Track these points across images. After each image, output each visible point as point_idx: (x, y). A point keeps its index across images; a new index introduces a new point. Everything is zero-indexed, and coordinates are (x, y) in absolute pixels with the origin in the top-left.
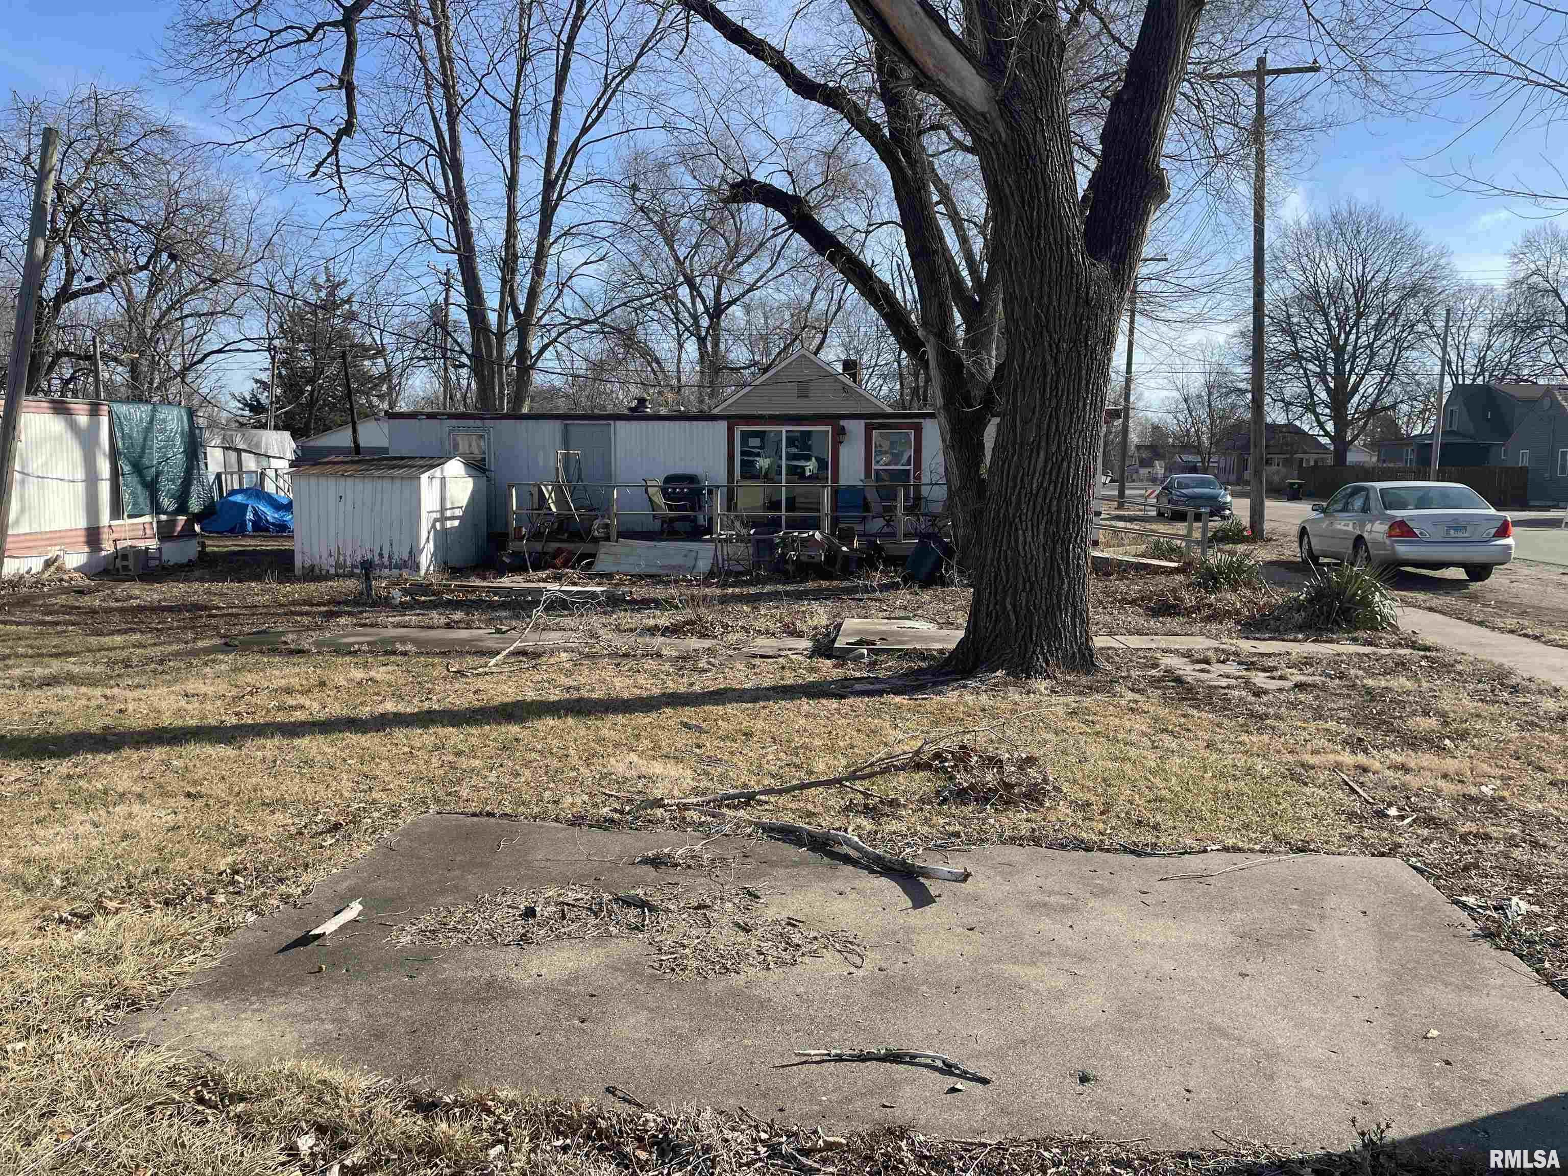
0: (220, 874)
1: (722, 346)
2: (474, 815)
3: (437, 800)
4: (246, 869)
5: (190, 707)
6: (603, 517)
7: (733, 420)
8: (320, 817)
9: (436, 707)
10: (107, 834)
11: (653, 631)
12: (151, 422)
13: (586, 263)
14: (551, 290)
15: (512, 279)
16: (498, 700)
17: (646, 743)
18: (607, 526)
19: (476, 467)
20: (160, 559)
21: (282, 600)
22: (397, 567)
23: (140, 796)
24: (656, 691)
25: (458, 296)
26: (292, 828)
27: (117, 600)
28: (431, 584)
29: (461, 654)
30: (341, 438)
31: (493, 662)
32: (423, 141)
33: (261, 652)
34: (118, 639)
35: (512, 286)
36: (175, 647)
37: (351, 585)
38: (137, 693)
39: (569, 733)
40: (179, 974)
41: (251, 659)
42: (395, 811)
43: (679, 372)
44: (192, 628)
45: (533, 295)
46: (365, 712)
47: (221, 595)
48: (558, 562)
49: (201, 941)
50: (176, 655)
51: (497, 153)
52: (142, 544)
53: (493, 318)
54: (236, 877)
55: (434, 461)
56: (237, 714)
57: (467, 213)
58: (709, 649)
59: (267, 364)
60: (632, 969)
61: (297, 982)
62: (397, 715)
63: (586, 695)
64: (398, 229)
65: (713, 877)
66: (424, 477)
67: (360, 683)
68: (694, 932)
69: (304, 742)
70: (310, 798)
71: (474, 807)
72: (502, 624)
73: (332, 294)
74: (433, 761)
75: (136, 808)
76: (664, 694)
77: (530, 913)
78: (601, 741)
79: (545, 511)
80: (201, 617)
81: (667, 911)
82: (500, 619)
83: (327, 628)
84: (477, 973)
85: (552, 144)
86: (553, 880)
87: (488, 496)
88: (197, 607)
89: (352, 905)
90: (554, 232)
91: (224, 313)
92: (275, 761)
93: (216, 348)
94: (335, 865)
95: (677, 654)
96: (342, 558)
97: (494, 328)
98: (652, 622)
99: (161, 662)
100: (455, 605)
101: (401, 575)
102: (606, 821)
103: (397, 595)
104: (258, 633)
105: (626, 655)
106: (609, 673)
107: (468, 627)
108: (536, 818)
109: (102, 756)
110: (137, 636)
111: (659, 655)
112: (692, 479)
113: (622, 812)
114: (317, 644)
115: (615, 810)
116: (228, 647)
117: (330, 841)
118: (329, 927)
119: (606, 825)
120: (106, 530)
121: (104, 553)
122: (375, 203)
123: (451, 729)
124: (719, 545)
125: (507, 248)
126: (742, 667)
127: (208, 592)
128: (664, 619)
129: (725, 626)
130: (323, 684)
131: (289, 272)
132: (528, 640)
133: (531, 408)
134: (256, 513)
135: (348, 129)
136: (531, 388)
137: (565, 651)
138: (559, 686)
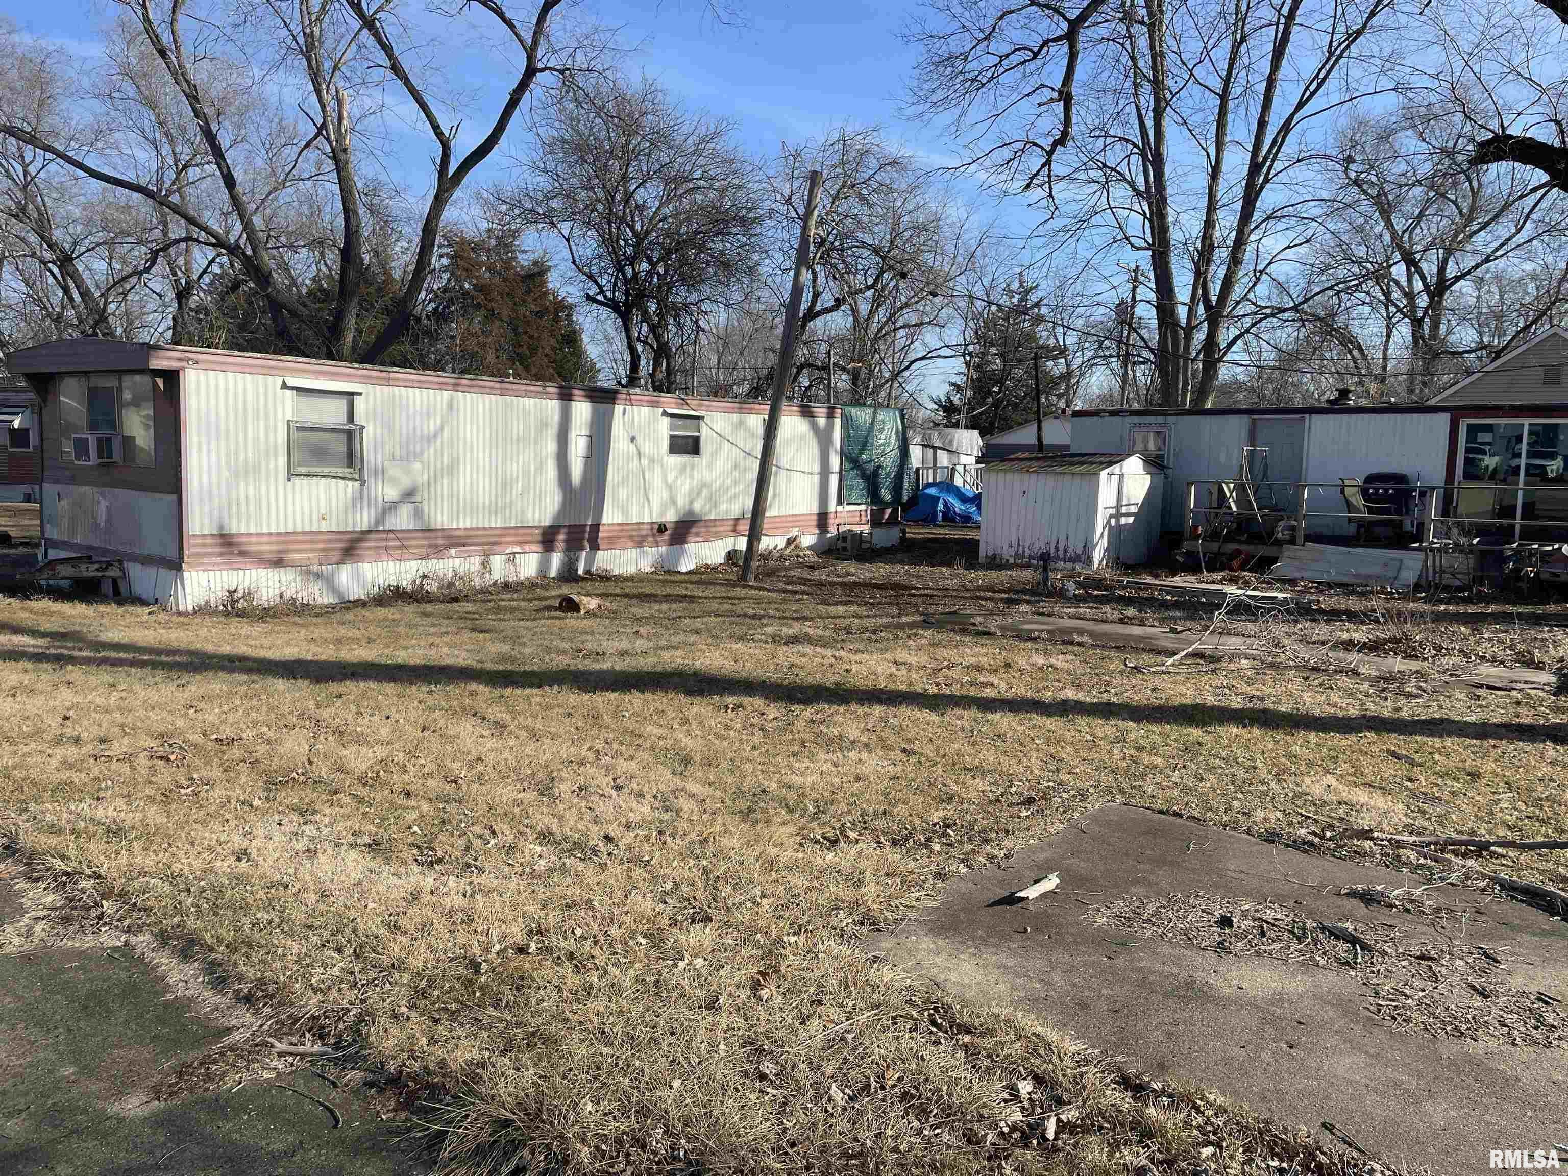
0: (935, 825)
1: (1443, 328)
2: (1161, 812)
3: (1122, 792)
4: (955, 824)
5: (899, 673)
6: (1289, 518)
7: (1457, 413)
8: (1014, 789)
9: (1114, 700)
10: (845, 774)
11: (1348, 645)
12: (873, 423)
13: (1289, 247)
14: (1245, 280)
15: (1206, 271)
16: (1177, 701)
17: (1344, 767)
18: (1293, 528)
19: (1155, 464)
20: (870, 542)
21: (969, 585)
22: (1070, 560)
23: (866, 745)
24: (1353, 712)
25: (1147, 292)
26: (990, 794)
27: (839, 576)
28: (1105, 579)
29: (1135, 650)
30: (1025, 435)
31: (1170, 661)
32: (1127, 141)
33: (953, 630)
34: (841, 609)
35: (1205, 278)
36: (884, 620)
37: (1027, 575)
38: (858, 657)
39: (1255, 744)
40: (908, 907)
41: (945, 636)
42: (1083, 795)
43: (1385, 358)
44: (897, 604)
45: (1227, 284)
46: (1047, 696)
47: (919, 577)
48: (1235, 564)
49: (924, 882)
50: (886, 626)
51: (1202, 142)
52: (858, 529)
53: (1182, 313)
54: (948, 831)
55: (1114, 458)
56: (938, 684)
57: (1165, 208)
58: (1417, 672)
59: (963, 369)
60: (1344, 1006)
61: (1005, 937)
62: (1078, 703)
63: (1272, 706)
64: (1094, 231)
65: (1439, 928)
66: (1104, 474)
67: (1041, 668)
68: (1417, 983)
69: (996, 717)
70: (1005, 769)
71: (1159, 805)
72: (1175, 624)
73: (1024, 299)
74: (1116, 752)
75: (864, 755)
76: (1364, 716)
77: (1226, 922)
78: (1291, 756)
79: (1224, 510)
80: (903, 595)
81: (1384, 953)
82: (1175, 619)
83: (1009, 614)
84: (1175, 970)
85: (1262, 124)
86: (1248, 894)
87: (1165, 493)
88: (897, 586)
89: (1050, 877)
90: (1257, 216)
91: (929, 323)
92: (972, 731)
93: (920, 355)
94: (1032, 836)
95: (1377, 674)
96: (1021, 549)
97: (1183, 321)
98: (1346, 636)
99: (874, 632)
100: (1128, 601)
101: (1074, 569)
102: (1304, 843)
103: (1071, 588)
104: (950, 613)
105: (1315, 669)
106: (1296, 686)
107: (1142, 624)
108: (1225, 826)
109: (836, 707)
110: (855, 608)
111: (1355, 673)
112: (1400, 479)
113: (1322, 837)
114: (1002, 628)
115: (1314, 834)
116: (926, 624)
117: (1024, 814)
118: (1032, 892)
119: (1305, 847)
120: (832, 516)
121: (829, 535)
122: (1075, 207)
123: (1131, 723)
124: (1430, 554)
125: (1204, 238)
126: (1462, 696)
127: (907, 573)
128: (1360, 634)
129: (1438, 648)
130: (1008, 665)
131: (986, 281)
132: (1206, 643)
133: (1213, 403)
134: (946, 504)
135: (1061, 141)
136: (1216, 383)
137: (1246, 658)
138: (1242, 694)
